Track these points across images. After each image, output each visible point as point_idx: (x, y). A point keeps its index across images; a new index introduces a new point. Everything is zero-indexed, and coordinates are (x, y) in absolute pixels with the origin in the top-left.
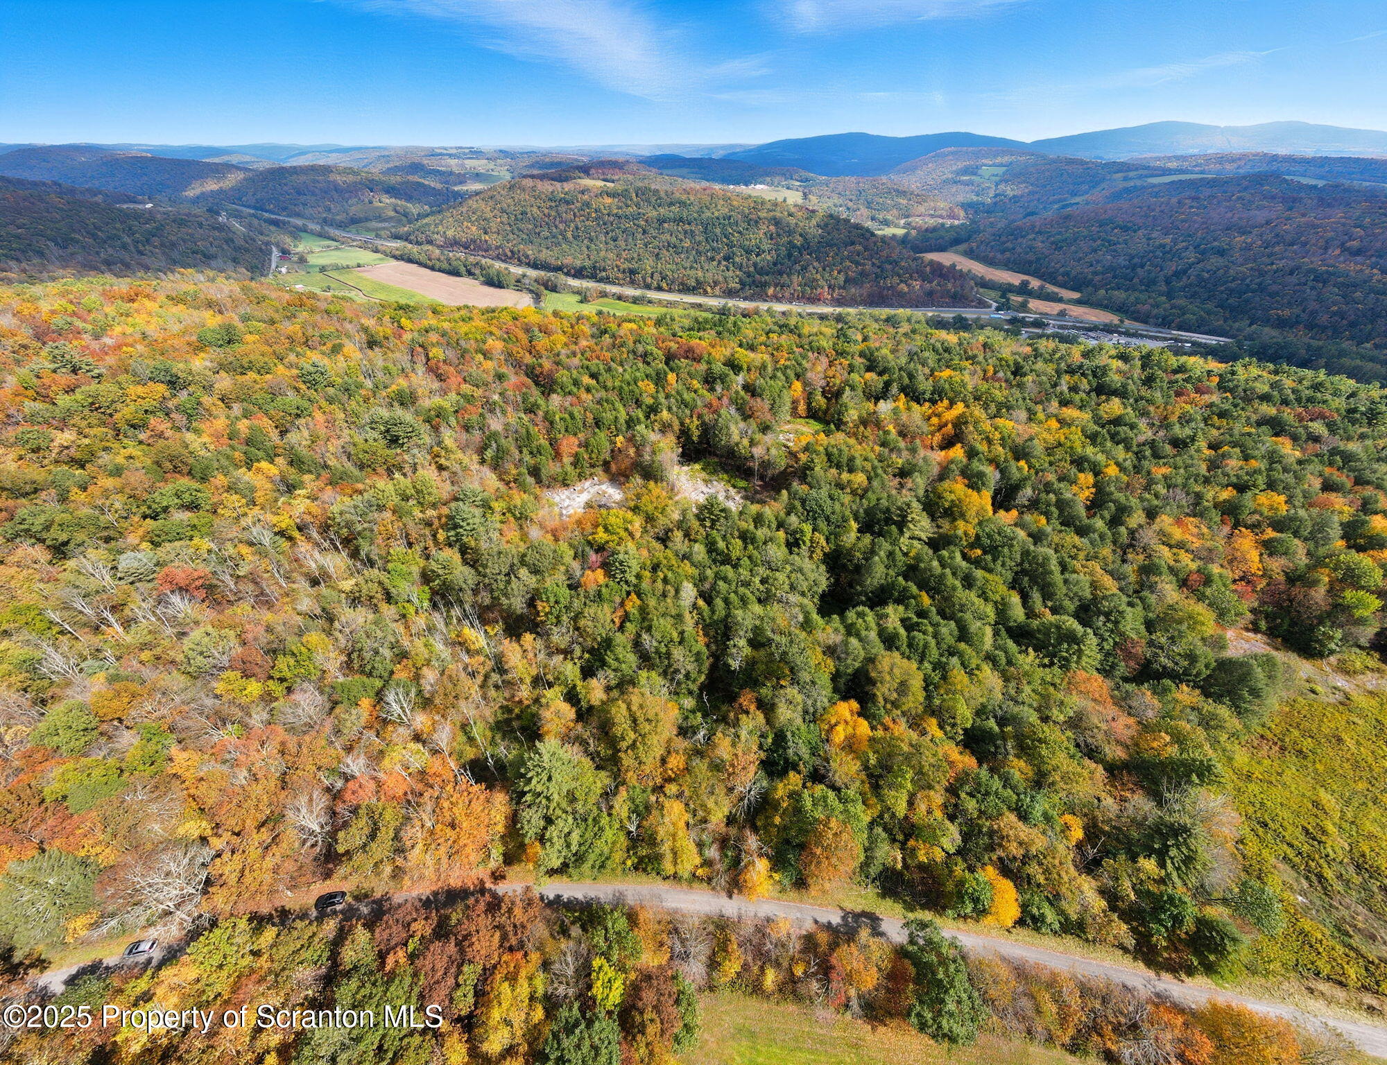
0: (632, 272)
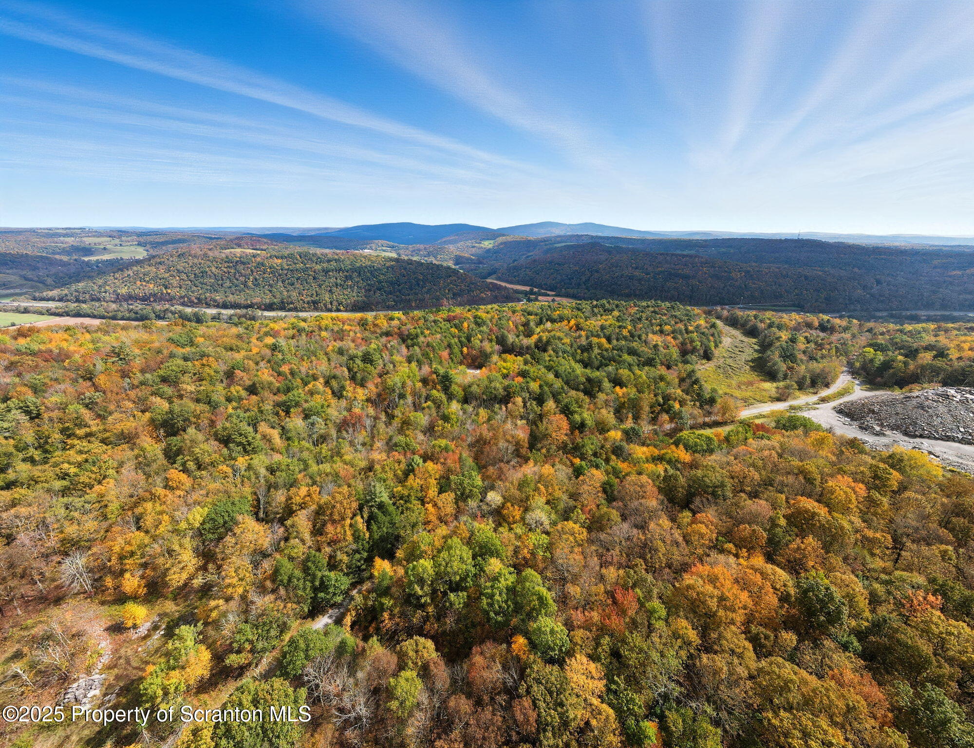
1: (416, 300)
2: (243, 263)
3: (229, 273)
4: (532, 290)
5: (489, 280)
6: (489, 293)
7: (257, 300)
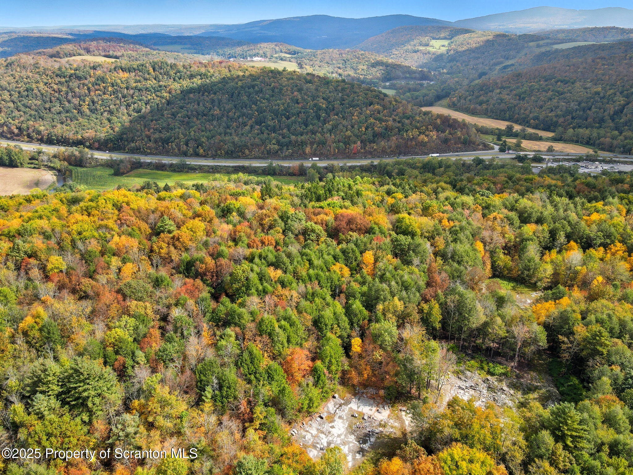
0: (166, 141)
1: (312, 144)
2: (79, 78)
3: (60, 91)
4: (510, 128)
5: (437, 110)
6: (434, 134)
7: (89, 134)
